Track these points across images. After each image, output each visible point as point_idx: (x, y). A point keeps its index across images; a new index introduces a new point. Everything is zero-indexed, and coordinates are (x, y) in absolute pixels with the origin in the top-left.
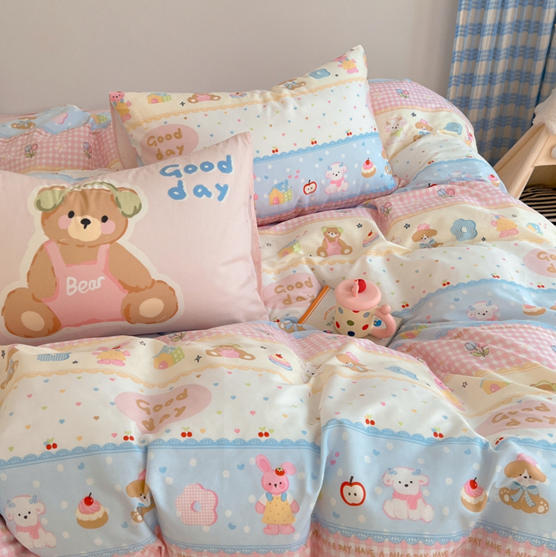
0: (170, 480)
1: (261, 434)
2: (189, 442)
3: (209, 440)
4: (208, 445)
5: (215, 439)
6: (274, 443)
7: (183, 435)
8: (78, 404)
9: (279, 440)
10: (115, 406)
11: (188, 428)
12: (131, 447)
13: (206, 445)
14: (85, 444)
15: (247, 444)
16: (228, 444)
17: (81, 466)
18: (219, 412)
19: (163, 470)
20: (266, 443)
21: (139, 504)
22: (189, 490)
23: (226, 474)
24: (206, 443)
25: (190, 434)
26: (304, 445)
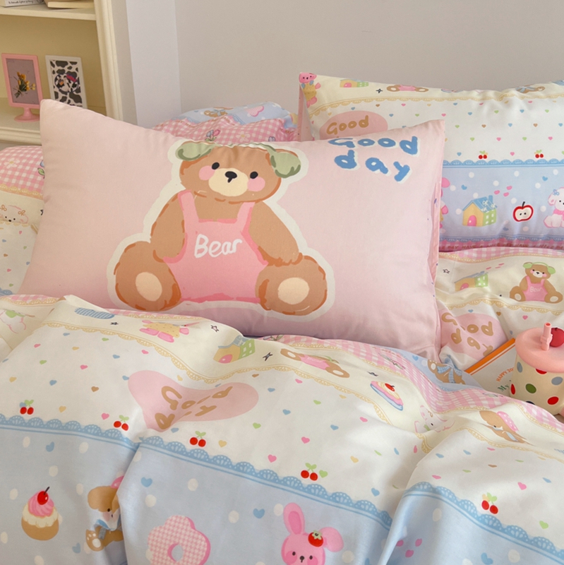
0: (152, 500)
1: (305, 474)
2: (198, 453)
3: (226, 459)
4: (223, 466)
5: (235, 460)
6: (321, 493)
7: (193, 441)
8: (83, 367)
9: (330, 491)
10: (127, 381)
11: (204, 434)
12: (119, 437)
13: (219, 465)
14: (65, 418)
15: (280, 482)
16: (250, 473)
17: (50, 448)
18: (257, 426)
19: (147, 482)
20: (308, 489)
21: (100, 521)
22: (173, 523)
23: (233, 517)
24: (221, 463)
25: (202, 443)
26: (368, 511)
